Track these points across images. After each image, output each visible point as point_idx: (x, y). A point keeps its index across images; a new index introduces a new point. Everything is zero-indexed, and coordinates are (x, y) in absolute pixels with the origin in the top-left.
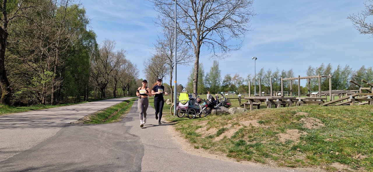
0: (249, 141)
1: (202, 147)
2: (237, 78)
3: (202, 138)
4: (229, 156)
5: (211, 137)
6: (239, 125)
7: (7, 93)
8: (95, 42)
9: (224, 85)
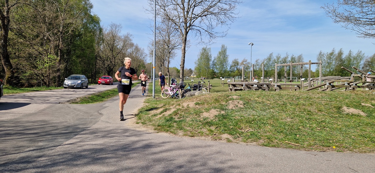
0: (179, 118)
1: (142, 123)
2: (244, 63)
3: (149, 116)
4: (155, 129)
5: (155, 115)
6: (180, 106)
7: (10, 75)
8: (99, 26)
9: (232, 70)
